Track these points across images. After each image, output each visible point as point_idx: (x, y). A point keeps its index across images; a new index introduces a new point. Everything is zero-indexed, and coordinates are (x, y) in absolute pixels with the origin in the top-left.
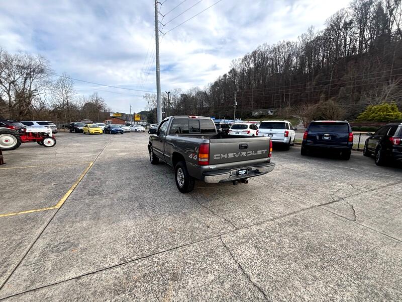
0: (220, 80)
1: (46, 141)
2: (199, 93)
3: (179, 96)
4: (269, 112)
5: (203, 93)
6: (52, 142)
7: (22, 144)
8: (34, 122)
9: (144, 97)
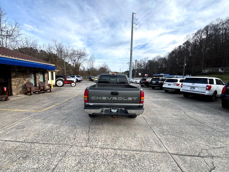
0: (176, 50)
1: (72, 84)
2: (161, 59)
3: (147, 62)
4: (220, 70)
5: (163, 59)
6: (74, 85)
7: (65, 85)
8: (75, 76)
9: (127, 64)
